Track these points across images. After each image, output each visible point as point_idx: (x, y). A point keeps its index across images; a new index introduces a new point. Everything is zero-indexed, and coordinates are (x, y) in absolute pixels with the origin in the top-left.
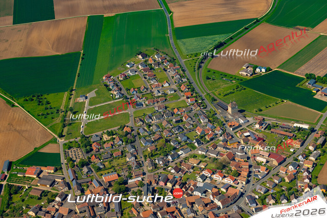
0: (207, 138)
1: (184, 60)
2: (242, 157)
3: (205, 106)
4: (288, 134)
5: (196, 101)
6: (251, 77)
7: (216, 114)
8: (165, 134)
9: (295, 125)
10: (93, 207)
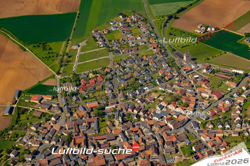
0: (167, 78)
1: (154, 20)
2: (191, 93)
3: (167, 55)
4: (227, 77)
5: (160, 51)
6: (204, 34)
7: (175, 61)
8: (135, 74)
9: (233, 71)
10: (78, 125)
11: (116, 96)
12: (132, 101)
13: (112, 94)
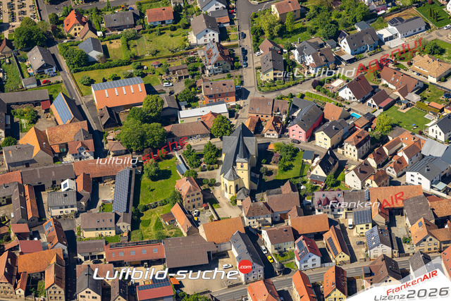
10: (38, 189)
11: (236, 59)
12: (313, 91)
13: (221, 48)
